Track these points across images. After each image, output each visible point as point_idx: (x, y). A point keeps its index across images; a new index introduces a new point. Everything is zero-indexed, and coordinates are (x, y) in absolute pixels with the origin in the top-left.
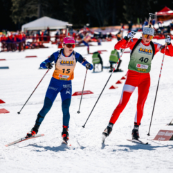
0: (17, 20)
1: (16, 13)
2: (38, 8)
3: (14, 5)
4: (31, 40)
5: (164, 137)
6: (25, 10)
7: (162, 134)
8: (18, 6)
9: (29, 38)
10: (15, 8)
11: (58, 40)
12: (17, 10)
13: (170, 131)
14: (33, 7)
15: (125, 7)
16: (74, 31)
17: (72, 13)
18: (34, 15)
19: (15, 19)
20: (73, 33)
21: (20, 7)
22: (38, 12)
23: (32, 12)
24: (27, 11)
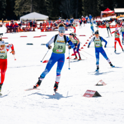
0: (18, 13)
1: (17, 10)
2: (31, 7)
3: (16, 4)
4: (25, 26)
5: (89, 94)
6: (23, 8)
7: (88, 92)
8: (19, 5)
9: (24, 25)
10: (17, 6)
11: (42, 27)
12: (18, 7)
13: (93, 91)
14: (28, 6)
15: (83, 8)
16: (52, 22)
17: (51, 10)
18: (28, 11)
19: (17, 13)
20: (51, 23)
21: (20, 6)
22: (31, 9)
23: (27, 9)
24: (24, 8)
